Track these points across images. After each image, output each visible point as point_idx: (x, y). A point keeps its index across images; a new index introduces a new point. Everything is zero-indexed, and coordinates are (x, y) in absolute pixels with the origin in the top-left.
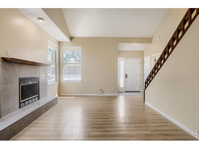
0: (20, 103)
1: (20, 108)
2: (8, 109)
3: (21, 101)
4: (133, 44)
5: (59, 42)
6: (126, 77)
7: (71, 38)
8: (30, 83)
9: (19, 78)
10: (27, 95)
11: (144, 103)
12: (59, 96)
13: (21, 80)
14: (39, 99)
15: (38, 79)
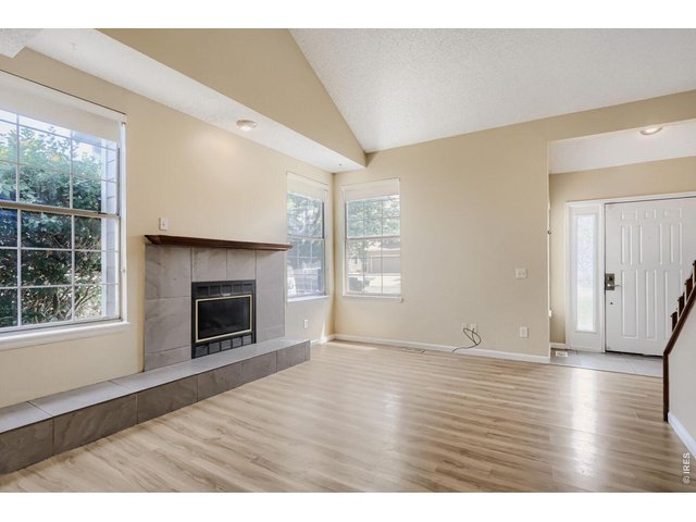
0: (194, 345)
1: (193, 357)
2: (162, 355)
3: (197, 341)
4: (643, 133)
5: (334, 174)
6: (606, 288)
7: (368, 157)
8: (226, 296)
9: (193, 284)
10: (219, 326)
11: (666, 419)
12: (335, 340)
13: (199, 289)
14: (254, 341)
15: (250, 285)
